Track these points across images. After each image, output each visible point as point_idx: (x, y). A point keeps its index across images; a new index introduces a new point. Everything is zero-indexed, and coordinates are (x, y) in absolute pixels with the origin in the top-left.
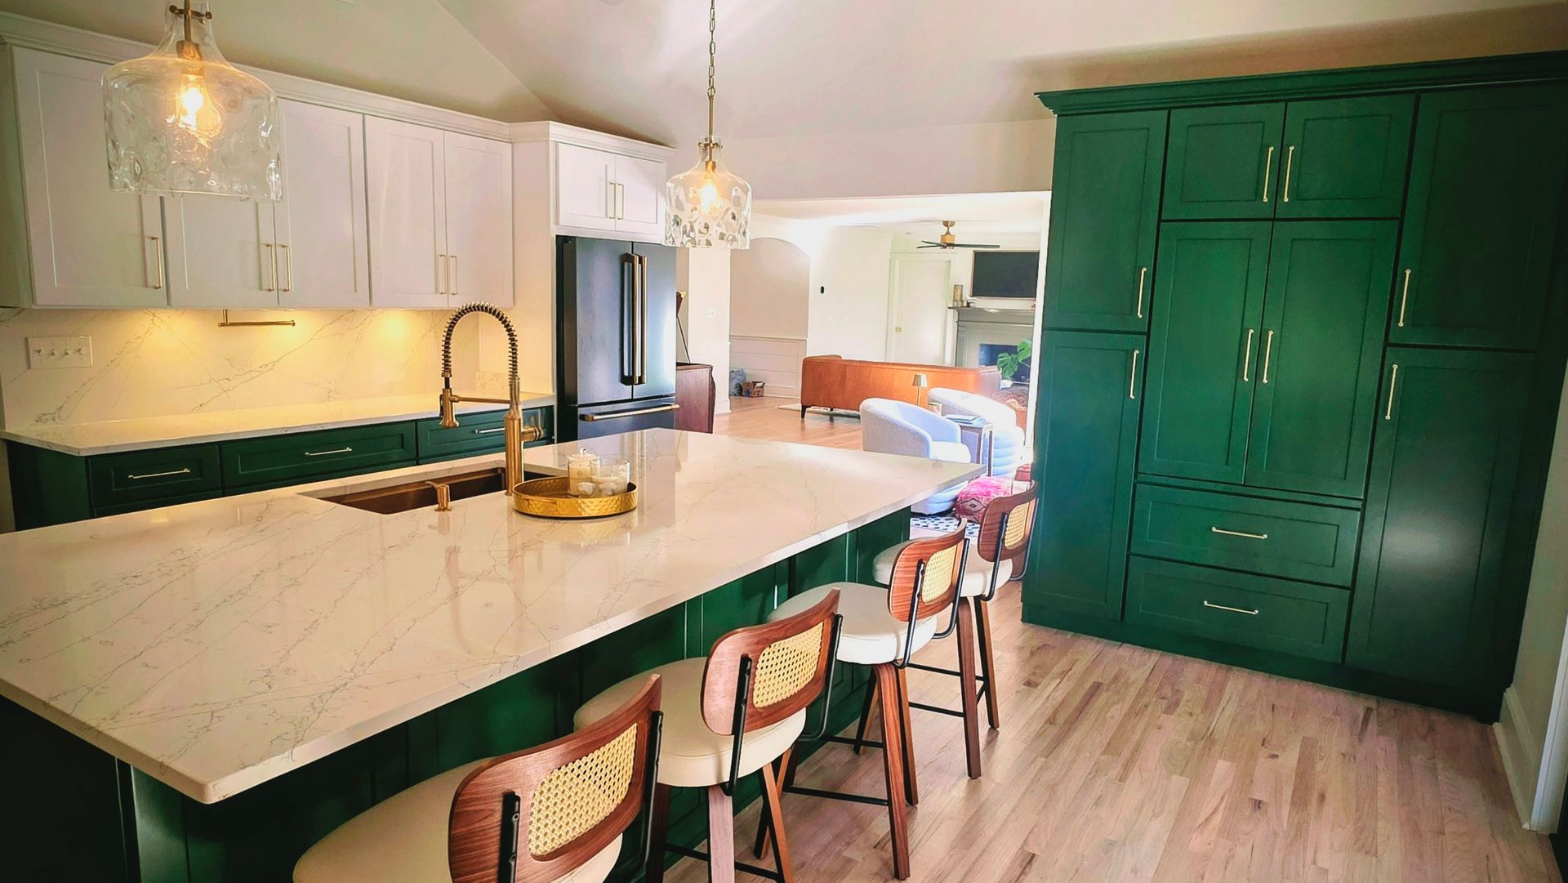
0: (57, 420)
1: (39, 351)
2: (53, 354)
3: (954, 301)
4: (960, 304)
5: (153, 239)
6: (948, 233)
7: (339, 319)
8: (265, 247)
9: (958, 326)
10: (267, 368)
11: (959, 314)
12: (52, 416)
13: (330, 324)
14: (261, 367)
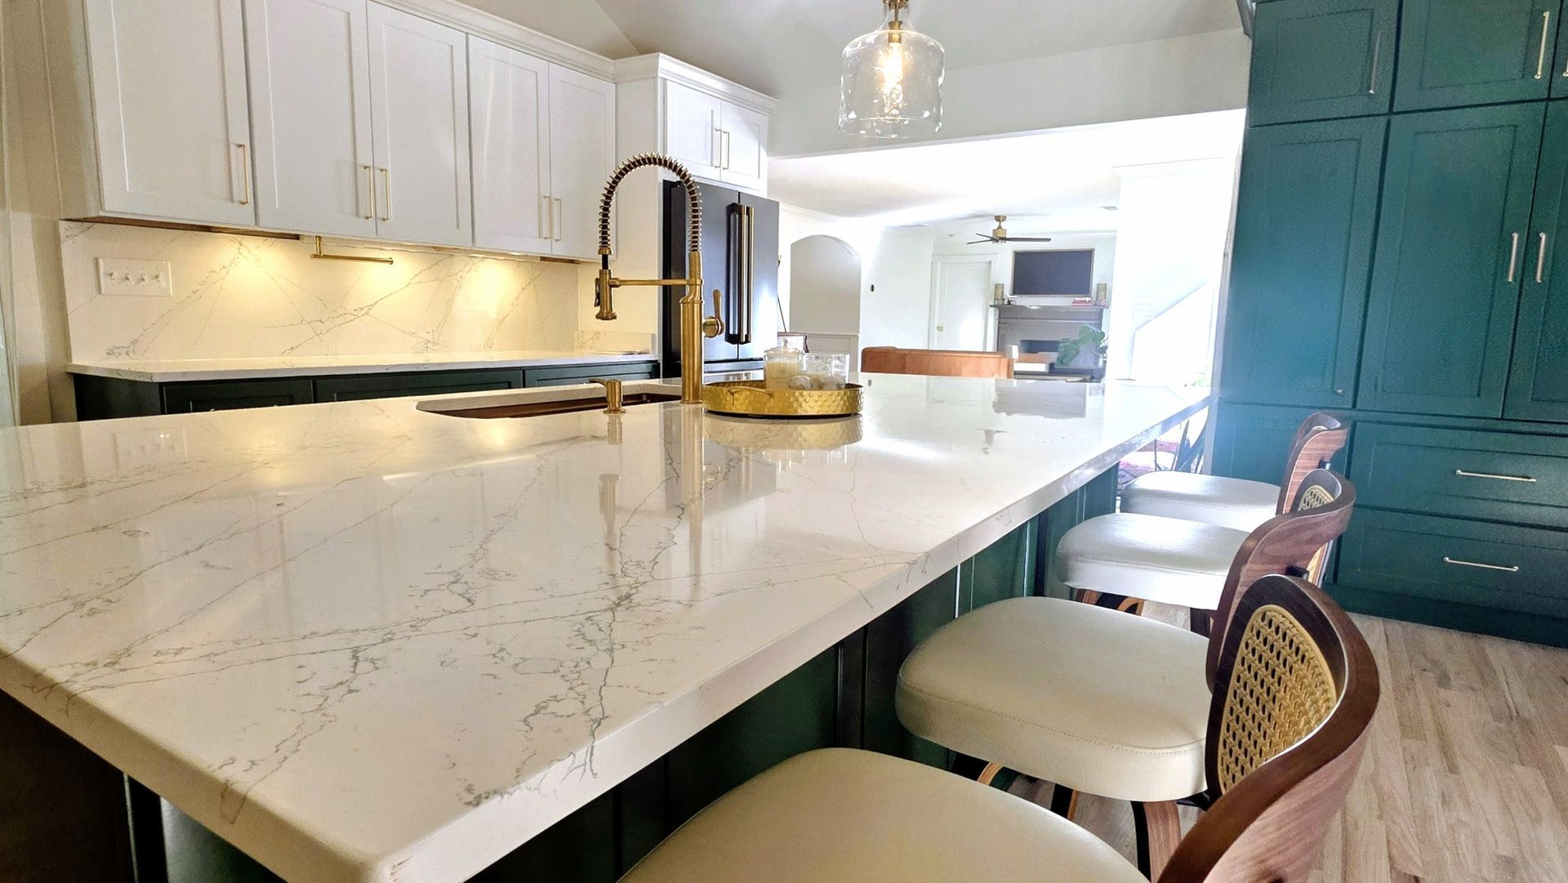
0: (131, 355)
1: (111, 275)
2: (127, 279)
3: (995, 299)
4: (1000, 303)
5: (240, 146)
6: (1000, 227)
7: (437, 264)
8: (363, 169)
9: (999, 323)
10: (363, 312)
11: (1000, 311)
12: (126, 350)
13: (428, 269)
14: (356, 310)
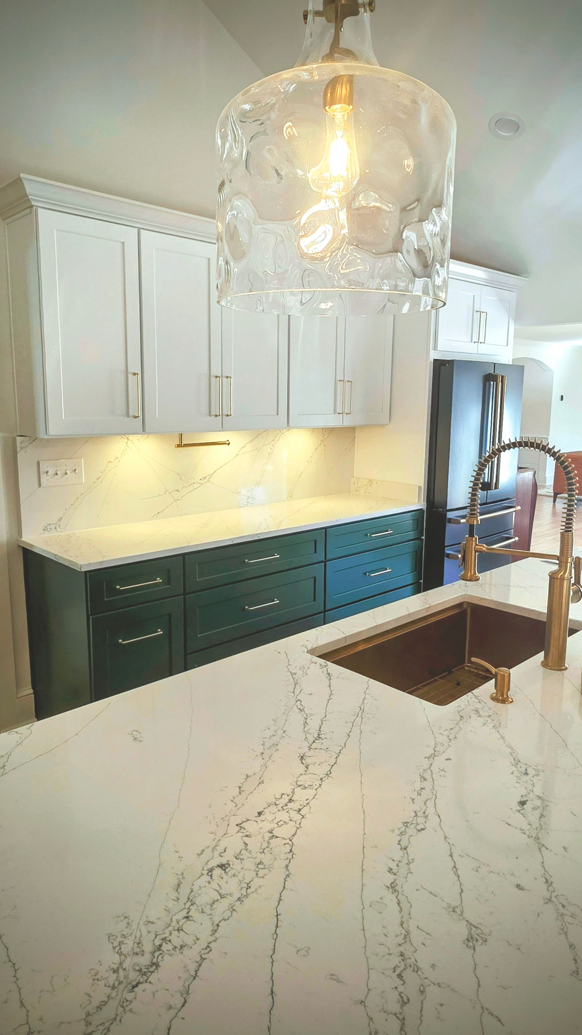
0: (58, 529)
1: (47, 472)
2: (57, 474)
5: (134, 374)
7: (258, 437)
8: (215, 378)
10: (206, 480)
12: (55, 525)
13: (251, 441)
14: (201, 479)
